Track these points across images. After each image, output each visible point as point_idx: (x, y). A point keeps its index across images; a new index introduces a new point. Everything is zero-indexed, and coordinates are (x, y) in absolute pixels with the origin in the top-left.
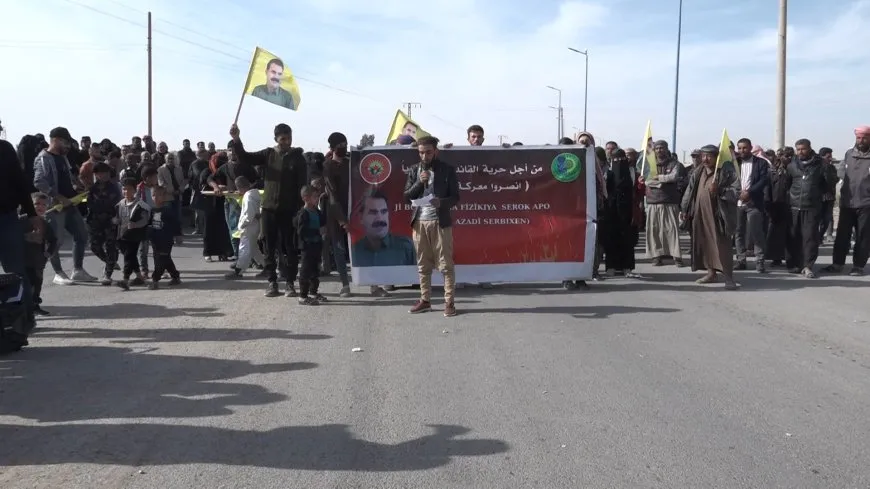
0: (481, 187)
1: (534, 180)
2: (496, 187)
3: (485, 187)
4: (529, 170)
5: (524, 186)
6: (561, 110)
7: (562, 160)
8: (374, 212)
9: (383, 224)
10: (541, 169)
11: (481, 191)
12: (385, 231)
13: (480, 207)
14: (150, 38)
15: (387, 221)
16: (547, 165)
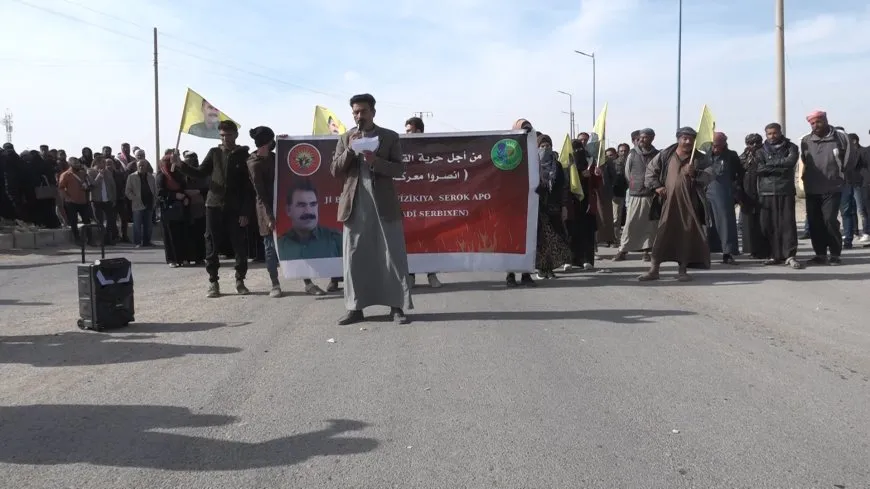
0: (416, 177)
1: (473, 169)
2: (433, 177)
3: (422, 177)
4: (468, 158)
5: (463, 175)
6: (572, 114)
7: (502, 146)
8: (302, 204)
9: (312, 217)
10: (480, 157)
11: (417, 181)
12: (313, 224)
13: (415, 199)
14: (156, 54)
15: (317, 215)
16: (486, 152)
